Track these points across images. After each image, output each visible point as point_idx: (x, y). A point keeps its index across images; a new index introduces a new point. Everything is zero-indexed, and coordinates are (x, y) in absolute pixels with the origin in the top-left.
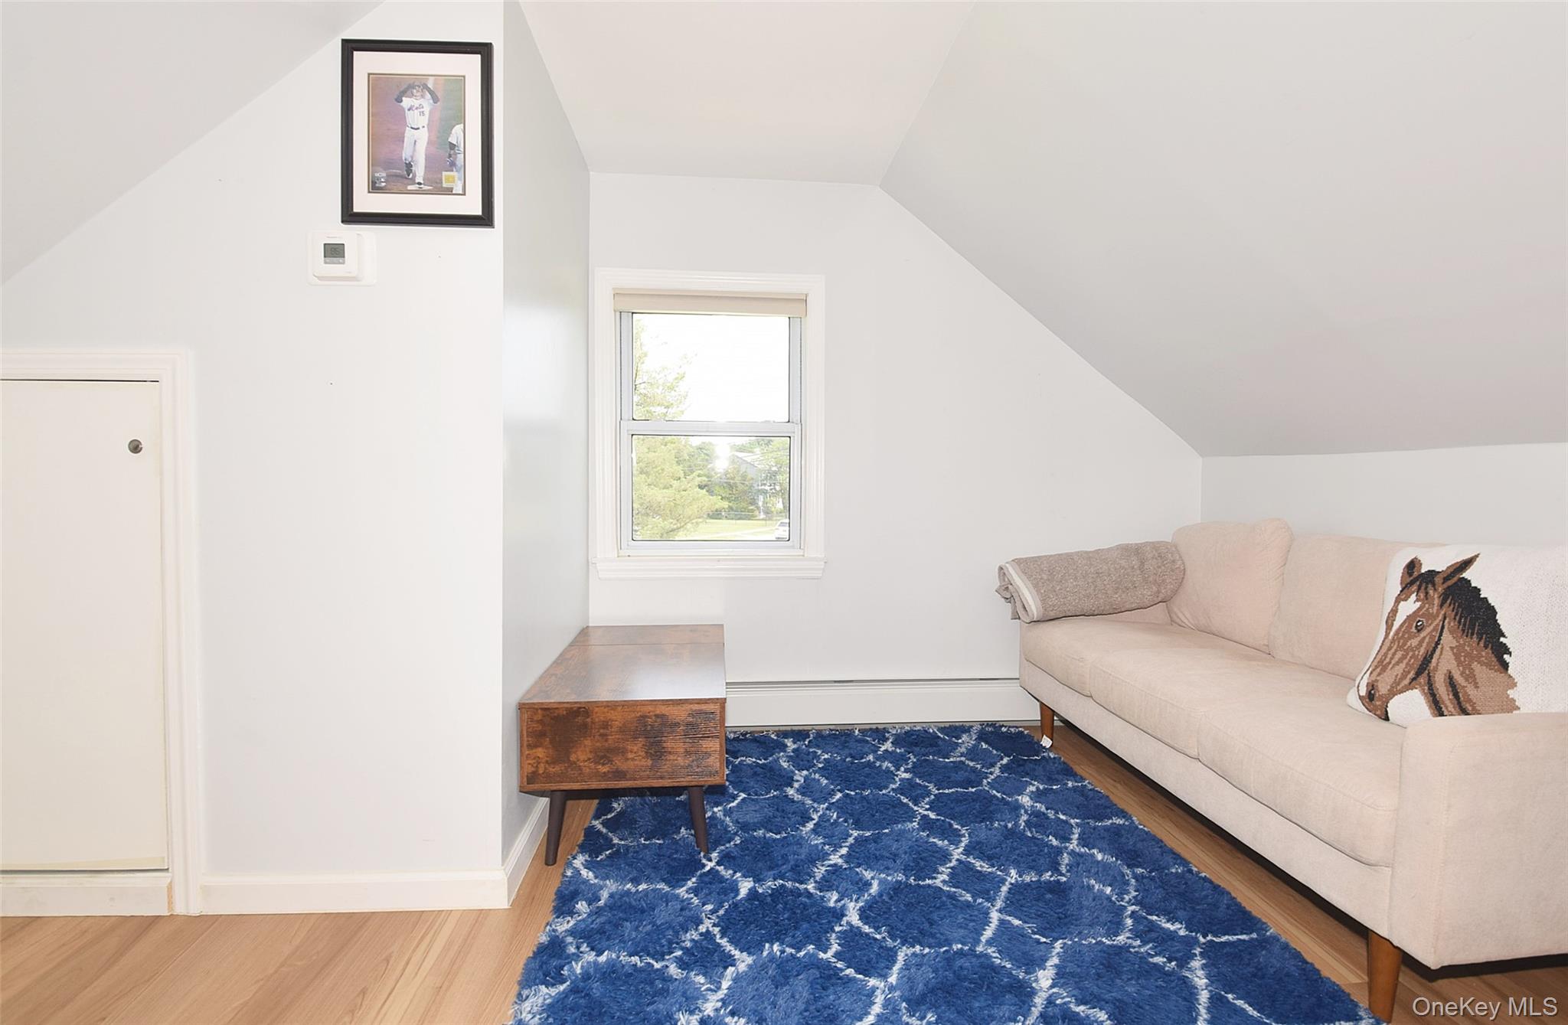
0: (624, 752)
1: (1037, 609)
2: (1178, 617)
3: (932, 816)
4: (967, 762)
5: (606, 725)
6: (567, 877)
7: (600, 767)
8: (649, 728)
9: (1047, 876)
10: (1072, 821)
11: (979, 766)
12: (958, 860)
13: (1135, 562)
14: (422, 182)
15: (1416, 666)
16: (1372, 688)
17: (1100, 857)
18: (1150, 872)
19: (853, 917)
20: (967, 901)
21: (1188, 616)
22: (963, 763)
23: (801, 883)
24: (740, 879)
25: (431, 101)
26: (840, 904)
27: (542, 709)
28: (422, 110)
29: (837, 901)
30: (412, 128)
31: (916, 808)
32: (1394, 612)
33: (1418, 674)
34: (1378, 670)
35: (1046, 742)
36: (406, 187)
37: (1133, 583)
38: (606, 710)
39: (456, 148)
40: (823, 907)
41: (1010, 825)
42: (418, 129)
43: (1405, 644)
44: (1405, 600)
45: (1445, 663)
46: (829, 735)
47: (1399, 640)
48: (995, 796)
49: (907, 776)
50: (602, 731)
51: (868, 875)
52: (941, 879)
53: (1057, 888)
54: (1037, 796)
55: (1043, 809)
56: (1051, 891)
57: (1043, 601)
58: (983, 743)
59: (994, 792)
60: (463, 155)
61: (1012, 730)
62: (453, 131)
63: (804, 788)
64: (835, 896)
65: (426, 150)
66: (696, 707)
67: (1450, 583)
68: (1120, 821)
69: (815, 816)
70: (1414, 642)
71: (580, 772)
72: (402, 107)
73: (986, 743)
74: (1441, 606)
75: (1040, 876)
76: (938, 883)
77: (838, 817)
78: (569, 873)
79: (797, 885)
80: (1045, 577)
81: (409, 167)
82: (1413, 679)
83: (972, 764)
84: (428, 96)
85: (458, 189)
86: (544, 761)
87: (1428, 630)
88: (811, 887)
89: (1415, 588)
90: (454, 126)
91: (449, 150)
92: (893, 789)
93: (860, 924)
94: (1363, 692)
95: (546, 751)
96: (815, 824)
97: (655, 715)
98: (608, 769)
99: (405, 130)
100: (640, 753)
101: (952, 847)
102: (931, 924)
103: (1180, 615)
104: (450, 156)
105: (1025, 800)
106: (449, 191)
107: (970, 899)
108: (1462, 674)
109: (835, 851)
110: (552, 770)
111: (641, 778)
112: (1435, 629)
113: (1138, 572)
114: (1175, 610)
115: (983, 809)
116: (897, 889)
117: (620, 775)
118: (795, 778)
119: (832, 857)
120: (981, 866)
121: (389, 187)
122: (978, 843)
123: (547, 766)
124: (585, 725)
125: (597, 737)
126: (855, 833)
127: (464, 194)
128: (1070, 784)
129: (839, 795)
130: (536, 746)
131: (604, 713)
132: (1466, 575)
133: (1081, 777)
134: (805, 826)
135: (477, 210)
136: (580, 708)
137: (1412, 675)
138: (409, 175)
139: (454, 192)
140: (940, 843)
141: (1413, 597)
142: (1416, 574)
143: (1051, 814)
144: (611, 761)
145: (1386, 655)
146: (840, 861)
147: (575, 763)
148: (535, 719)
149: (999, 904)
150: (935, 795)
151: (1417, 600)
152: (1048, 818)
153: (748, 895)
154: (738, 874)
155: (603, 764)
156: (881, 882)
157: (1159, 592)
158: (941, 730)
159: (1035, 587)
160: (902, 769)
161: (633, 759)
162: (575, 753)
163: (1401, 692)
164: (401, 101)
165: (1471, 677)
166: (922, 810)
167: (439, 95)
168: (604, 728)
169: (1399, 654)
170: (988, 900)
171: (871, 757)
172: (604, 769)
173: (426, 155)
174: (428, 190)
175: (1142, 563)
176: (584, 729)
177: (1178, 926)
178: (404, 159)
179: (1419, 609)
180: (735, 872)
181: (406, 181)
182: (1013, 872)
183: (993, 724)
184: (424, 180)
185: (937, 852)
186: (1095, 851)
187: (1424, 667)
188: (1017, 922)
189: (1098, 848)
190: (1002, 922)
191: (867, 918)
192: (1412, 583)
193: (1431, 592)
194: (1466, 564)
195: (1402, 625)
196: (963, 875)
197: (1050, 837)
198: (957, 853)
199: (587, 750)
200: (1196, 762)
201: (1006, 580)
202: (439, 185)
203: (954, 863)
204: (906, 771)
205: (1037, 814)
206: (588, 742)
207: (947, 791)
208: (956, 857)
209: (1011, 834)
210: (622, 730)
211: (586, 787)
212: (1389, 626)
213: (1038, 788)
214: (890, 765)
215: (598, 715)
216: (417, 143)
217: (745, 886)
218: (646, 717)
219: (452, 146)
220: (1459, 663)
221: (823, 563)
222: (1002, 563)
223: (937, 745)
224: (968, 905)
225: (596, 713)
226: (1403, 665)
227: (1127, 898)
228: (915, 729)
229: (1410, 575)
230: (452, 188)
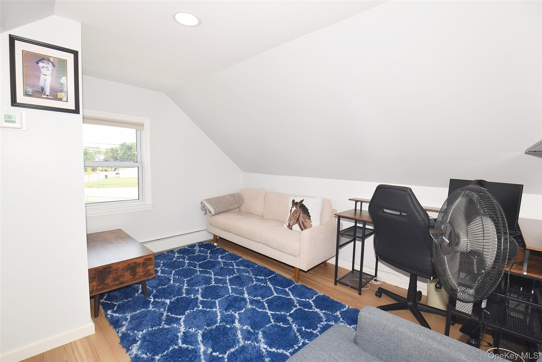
0: (123, 276)
1: (214, 212)
2: (242, 210)
3: (201, 269)
4: (200, 254)
5: (117, 270)
6: (109, 318)
7: (116, 282)
8: (131, 267)
9: (234, 275)
10: (232, 262)
11: (204, 254)
12: (214, 278)
13: (233, 198)
14: (49, 95)
15: (297, 220)
16: (289, 224)
17: (242, 268)
18: (252, 268)
19: (200, 298)
20: (221, 286)
21: (244, 210)
22: (199, 254)
23: (182, 295)
24: (164, 300)
25: (52, 66)
26: (196, 297)
27: (94, 270)
28: (48, 69)
29: (194, 296)
30: (44, 74)
31: (196, 269)
32: (291, 210)
33: (297, 221)
34: (290, 221)
35: (216, 244)
36: (42, 96)
37: (233, 203)
38: (117, 265)
39: (63, 85)
40: (191, 299)
41: (220, 267)
42: (47, 75)
43: (294, 216)
44: (293, 207)
45: (301, 219)
46: (158, 255)
47: (293, 215)
48: (212, 261)
49: (188, 261)
50: (115, 272)
51: (197, 288)
52: (213, 283)
53: (237, 277)
54: (222, 258)
55: (225, 261)
56: (237, 278)
57: (215, 210)
58: (201, 248)
59: (212, 260)
60: (66, 88)
61: (206, 243)
62: (62, 79)
63: (162, 272)
64: (193, 295)
65: (50, 84)
66: (145, 258)
67: (300, 204)
68: (241, 259)
69: (172, 278)
70: (296, 215)
71: (108, 286)
72: (39, 66)
73: (203, 248)
74: (300, 209)
75: (233, 275)
76: (213, 284)
77: (178, 277)
78: (109, 316)
79: (181, 296)
80: (215, 204)
81: (43, 89)
82: (296, 222)
83: (202, 254)
84: (51, 64)
85: (65, 99)
86: (95, 286)
87: (298, 213)
88: (184, 295)
89: (295, 205)
90: (62, 77)
91: (60, 85)
92: (187, 266)
93: (203, 299)
94: (288, 225)
95: (96, 282)
96: (173, 281)
97: (133, 263)
98: (118, 282)
99: (41, 75)
100: (129, 275)
101: (211, 275)
102: (218, 293)
103: (243, 210)
104: (61, 87)
105: (220, 260)
106: (61, 100)
107: (222, 285)
108: (304, 221)
109: (184, 285)
110: (98, 288)
111: (129, 282)
112: (299, 213)
113: (234, 201)
114: (241, 208)
115: (212, 265)
116: (206, 288)
117: (122, 283)
118: (158, 270)
119: (184, 287)
120: (220, 278)
121: (33, 95)
122: (216, 273)
123: (97, 287)
124: (110, 271)
125: (114, 274)
126: (186, 280)
127: (67, 102)
128: (227, 253)
129: (174, 271)
130: (92, 282)
131: (116, 266)
132: (303, 203)
133: (228, 251)
134: (171, 282)
135: (73, 108)
136: (108, 266)
137: (296, 221)
138: (43, 92)
139: (63, 100)
140: (208, 275)
141: (295, 207)
142: (294, 203)
143: (227, 261)
144: (119, 280)
145: (291, 218)
146: (187, 287)
147: (107, 283)
148: (92, 273)
149: (229, 284)
150: (198, 264)
151: (295, 208)
152: (227, 262)
153: (170, 303)
154: (163, 299)
155: (117, 281)
156: (201, 289)
157: (239, 205)
158: (188, 247)
159: (213, 207)
160: (186, 260)
161: (126, 277)
162: (107, 280)
163: (294, 224)
164: (39, 64)
165: (305, 221)
166: (198, 269)
167: (56, 64)
168: (116, 271)
169: (293, 218)
170: (226, 284)
171: (175, 259)
172: (116, 283)
173: (50, 85)
174: (52, 98)
175: (235, 199)
176: (110, 272)
177: (262, 277)
178: (40, 85)
179: (296, 209)
180: (162, 299)
181: (41, 94)
182: (228, 277)
183: (200, 243)
184: (49, 94)
185: (208, 278)
186: (240, 267)
187: (298, 220)
188: (234, 287)
189: (241, 266)
190: (231, 288)
191: (203, 297)
192: (294, 204)
193: (297, 206)
194: (302, 201)
195: (293, 212)
196: (217, 281)
197: (230, 267)
198: (213, 276)
199: (111, 278)
200: (260, 244)
201: (203, 204)
202: (56, 97)
203: (213, 279)
204: (187, 260)
205: (224, 262)
206: (111, 276)
207: (200, 263)
208: (213, 277)
209: (222, 268)
210: (123, 270)
211: (111, 290)
212: (291, 213)
213: (221, 256)
214: (182, 260)
215: (114, 267)
216: (46, 80)
217: (168, 301)
218: (130, 264)
219: (62, 84)
220: (304, 219)
221: (152, 206)
222: (202, 201)
223: (190, 252)
224: (222, 287)
225: (114, 266)
226: (294, 220)
227: (251, 275)
228: (181, 248)
229: (293, 203)
230: (62, 99)
